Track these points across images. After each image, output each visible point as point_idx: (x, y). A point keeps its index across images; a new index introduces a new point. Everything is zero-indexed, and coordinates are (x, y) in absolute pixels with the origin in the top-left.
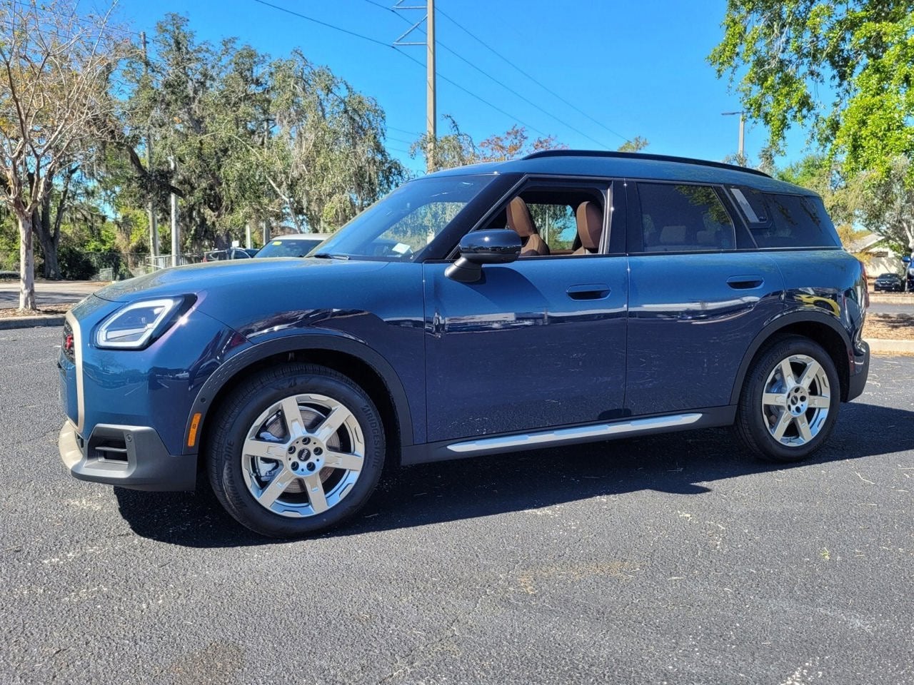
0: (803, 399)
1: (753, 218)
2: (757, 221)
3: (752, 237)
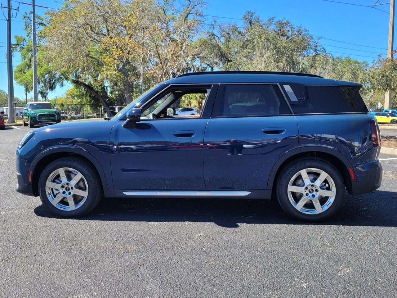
0: (317, 191)
1: (294, 98)
2: (297, 100)
3: (290, 108)
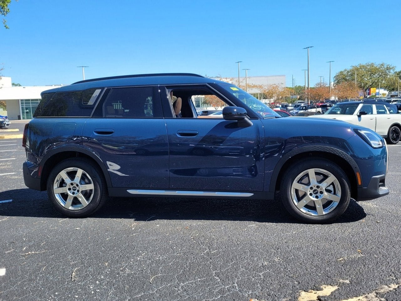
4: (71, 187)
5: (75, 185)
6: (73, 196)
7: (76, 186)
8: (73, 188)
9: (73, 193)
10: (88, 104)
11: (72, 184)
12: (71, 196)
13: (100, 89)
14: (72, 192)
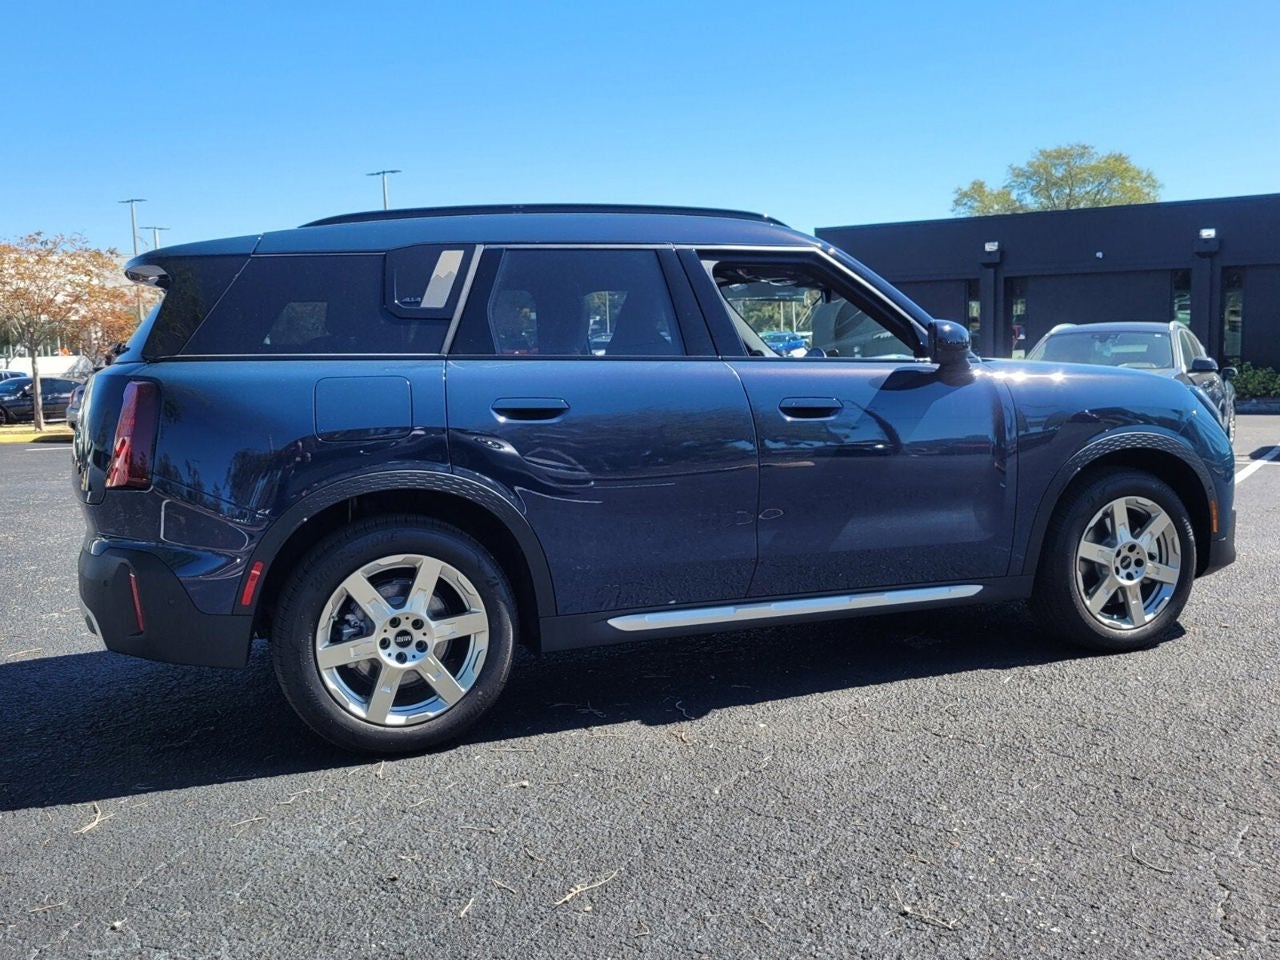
4: (391, 634)
5: (406, 625)
6: (400, 670)
7: (410, 629)
8: (400, 639)
9: (401, 658)
10: (422, 306)
11: (395, 622)
12: (393, 669)
13: (460, 249)
14: (394, 655)
